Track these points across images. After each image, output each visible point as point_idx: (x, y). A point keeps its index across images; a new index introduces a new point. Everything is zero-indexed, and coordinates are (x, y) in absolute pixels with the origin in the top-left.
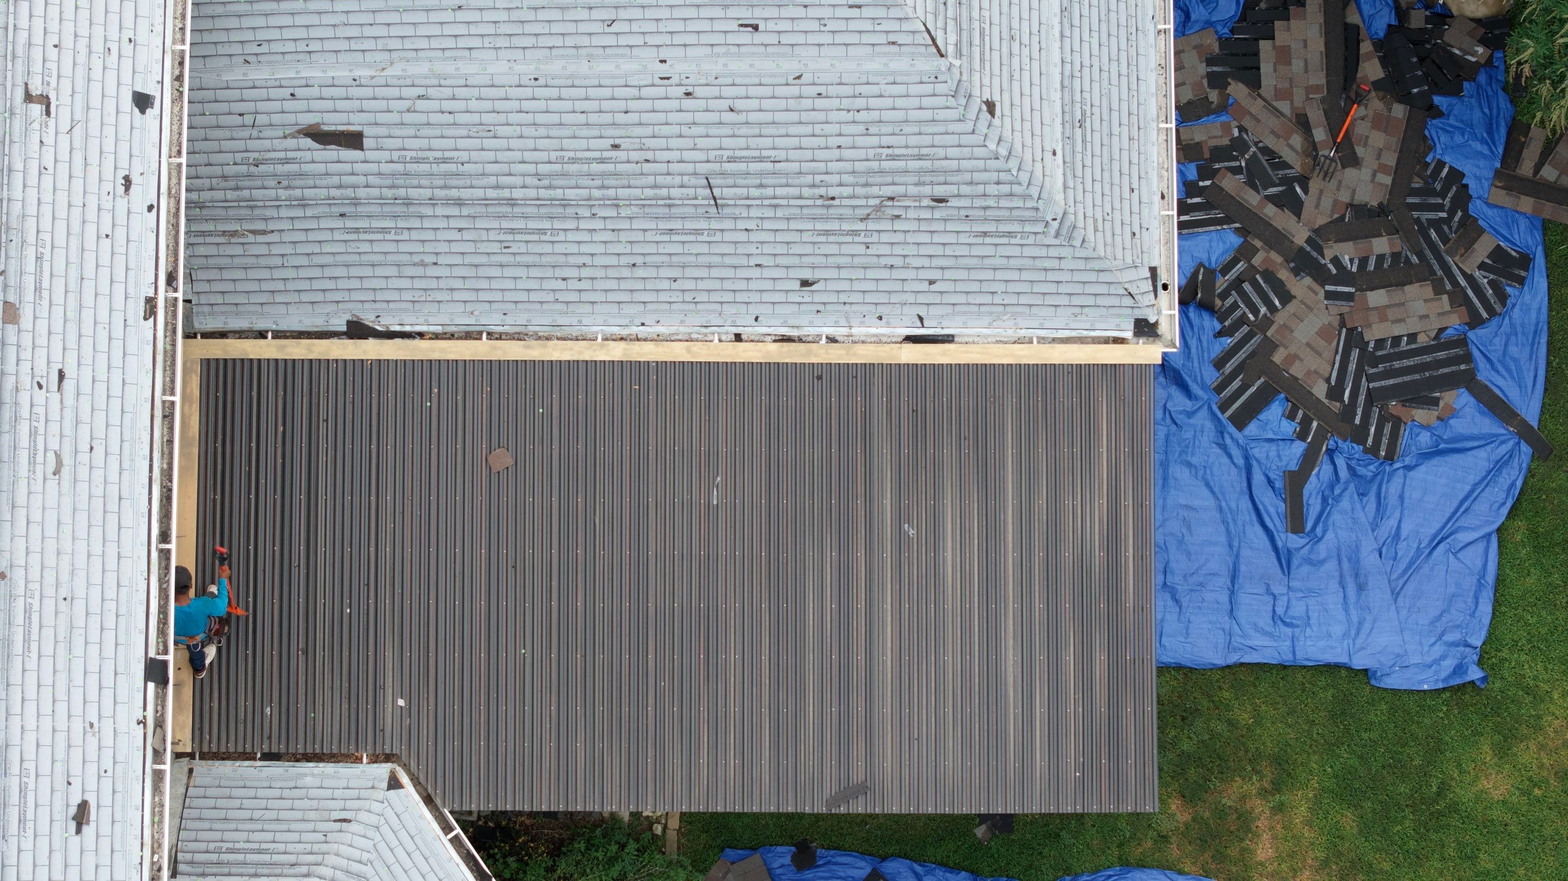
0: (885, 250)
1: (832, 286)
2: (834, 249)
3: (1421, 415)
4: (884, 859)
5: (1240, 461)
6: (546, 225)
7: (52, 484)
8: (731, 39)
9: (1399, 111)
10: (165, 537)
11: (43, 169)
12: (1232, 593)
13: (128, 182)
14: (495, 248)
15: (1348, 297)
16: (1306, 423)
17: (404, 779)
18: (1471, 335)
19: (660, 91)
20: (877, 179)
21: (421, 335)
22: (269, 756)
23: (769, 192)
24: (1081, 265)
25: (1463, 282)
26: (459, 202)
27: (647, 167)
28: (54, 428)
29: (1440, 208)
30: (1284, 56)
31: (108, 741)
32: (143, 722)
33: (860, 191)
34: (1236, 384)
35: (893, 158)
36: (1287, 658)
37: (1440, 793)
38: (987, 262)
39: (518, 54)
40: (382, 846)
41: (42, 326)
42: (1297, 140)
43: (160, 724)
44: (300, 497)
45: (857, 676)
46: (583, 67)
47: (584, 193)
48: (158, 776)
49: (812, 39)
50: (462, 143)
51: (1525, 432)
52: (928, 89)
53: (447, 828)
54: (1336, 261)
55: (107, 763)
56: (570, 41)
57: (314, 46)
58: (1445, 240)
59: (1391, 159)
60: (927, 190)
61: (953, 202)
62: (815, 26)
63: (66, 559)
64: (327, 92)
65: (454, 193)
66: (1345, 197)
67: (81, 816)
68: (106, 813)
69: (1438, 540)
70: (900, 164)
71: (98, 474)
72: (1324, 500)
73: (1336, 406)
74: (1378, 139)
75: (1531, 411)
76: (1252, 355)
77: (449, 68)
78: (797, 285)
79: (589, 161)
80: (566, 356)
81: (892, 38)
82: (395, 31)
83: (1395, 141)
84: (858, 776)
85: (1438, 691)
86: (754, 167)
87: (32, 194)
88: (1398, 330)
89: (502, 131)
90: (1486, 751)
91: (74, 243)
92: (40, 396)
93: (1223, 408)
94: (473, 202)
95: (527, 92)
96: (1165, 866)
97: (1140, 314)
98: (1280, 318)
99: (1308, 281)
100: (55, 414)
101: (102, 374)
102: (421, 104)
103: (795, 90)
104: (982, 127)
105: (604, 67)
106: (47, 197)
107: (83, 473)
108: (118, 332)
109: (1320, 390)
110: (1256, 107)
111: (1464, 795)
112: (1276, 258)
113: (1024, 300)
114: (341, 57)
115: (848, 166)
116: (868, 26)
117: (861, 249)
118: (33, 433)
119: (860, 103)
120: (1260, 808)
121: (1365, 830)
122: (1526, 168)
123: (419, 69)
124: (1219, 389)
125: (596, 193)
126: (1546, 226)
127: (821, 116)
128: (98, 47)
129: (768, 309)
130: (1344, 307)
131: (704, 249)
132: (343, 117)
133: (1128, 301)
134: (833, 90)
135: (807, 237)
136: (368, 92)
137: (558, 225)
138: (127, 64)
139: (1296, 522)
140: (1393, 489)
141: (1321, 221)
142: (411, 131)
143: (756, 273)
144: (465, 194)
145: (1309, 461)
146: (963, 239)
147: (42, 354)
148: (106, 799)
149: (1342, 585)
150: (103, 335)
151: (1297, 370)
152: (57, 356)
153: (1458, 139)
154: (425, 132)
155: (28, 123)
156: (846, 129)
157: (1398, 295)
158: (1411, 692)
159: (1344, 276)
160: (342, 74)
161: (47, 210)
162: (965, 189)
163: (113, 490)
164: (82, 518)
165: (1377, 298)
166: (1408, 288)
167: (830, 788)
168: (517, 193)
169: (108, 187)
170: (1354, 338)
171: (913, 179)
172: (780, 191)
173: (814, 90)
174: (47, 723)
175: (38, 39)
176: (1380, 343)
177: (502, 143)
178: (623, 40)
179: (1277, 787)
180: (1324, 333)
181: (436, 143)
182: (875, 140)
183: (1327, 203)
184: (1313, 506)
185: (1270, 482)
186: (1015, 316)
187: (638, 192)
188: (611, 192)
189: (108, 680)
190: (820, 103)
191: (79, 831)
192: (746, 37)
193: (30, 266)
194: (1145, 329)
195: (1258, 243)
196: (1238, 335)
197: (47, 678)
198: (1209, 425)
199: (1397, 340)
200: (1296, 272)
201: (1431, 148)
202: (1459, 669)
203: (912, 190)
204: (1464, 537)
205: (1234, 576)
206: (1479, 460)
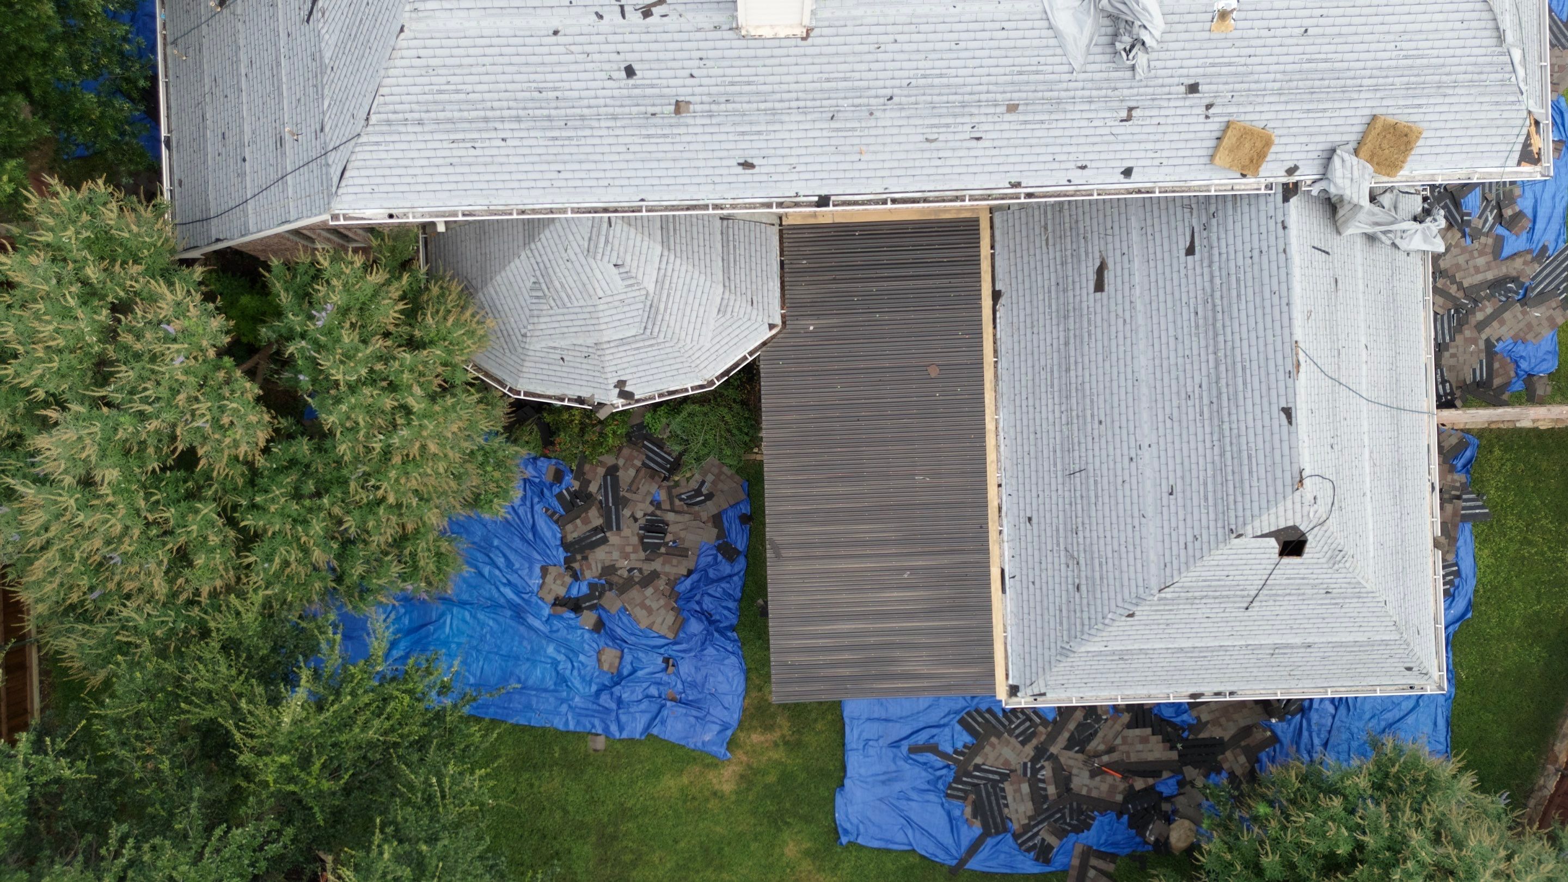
0: (1050, 560)
1: (1029, 533)
2: (1049, 534)
3: (968, 810)
4: (746, 557)
5: (942, 722)
6: (1056, 388)
7: (921, 138)
8: (1164, 482)
9: (1119, 798)
10: (894, 201)
11: (1090, 120)
12: (878, 719)
13: (1083, 168)
14: (1043, 363)
15: (1025, 774)
16: (961, 753)
17: (774, 332)
18: (1009, 835)
19: (1133, 444)
20: (1088, 556)
21: (995, 327)
22: (782, 263)
23: (1079, 501)
24: (1047, 659)
25: (1035, 830)
26: (1067, 344)
27: (1090, 439)
28: (950, 137)
29: (1071, 819)
30: (1144, 740)
31: (787, 177)
32: (797, 195)
33: (1081, 547)
34: (980, 719)
35: (1100, 564)
36: (848, 747)
37: (787, 823)
38: (1046, 612)
39: (1151, 370)
40: (740, 322)
41: (1006, 126)
42: (1102, 747)
43: (797, 205)
44: (911, 272)
45: (833, 551)
46: (1145, 404)
47: (1075, 407)
48: (769, 205)
49: (1166, 524)
50: (1100, 344)
51: (962, 862)
52: (1140, 583)
53: (751, 354)
54: (1043, 767)
55: (775, 178)
56: (1159, 397)
57: (1152, 264)
58: (1056, 821)
59: (1094, 794)
60: (1083, 581)
61: (1077, 595)
62: (1174, 525)
63: (880, 148)
64: (1126, 272)
65: (1072, 341)
66: (1075, 771)
67: (747, 165)
68: (749, 178)
69: (908, 820)
70: (1097, 568)
71: (927, 163)
72: (925, 764)
73: (971, 768)
74: (1104, 787)
75: (973, 864)
76: (994, 727)
77: (1142, 334)
78: (1029, 515)
79: (1092, 409)
80: (987, 401)
81: (1169, 565)
82: (1162, 306)
83: (1104, 796)
84: (785, 553)
85: (834, 821)
86: (1092, 494)
87: (1077, 115)
88: (1010, 799)
89: (1107, 364)
90: (807, 845)
91: (1051, 141)
92: (968, 128)
93: (968, 714)
94: (1067, 351)
95: (1129, 376)
96: (747, 691)
97: (1022, 688)
98: (1013, 740)
99: (1032, 754)
100: (958, 137)
101: (979, 161)
102: (1121, 321)
103: (1136, 514)
104: (1120, 611)
105: (1145, 416)
106: (1076, 124)
107: (927, 155)
108: (1002, 168)
109: (978, 760)
110: (1118, 727)
111: (786, 835)
112: (1043, 738)
113: (1026, 629)
114: (1146, 279)
115: (1095, 541)
116: (1175, 552)
117: (1049, 548)
118: (948, 125)
119: (1131, 548)
120: (776, 735)
121: (766, 787)
122: (1094, 862)
123: (1141, 319)
124: (977, 711)
125: (1074, 413)
126: (1065, 872)
127: (1122, 527)
128: (1159, 146)
129: (1015, 500)
130: (1020, 772)
131: (1046, 468)
132: (1112, 281)
133: (1028, 682)
134: (1137, 534)
135: (1055, 520)
136: (1127, 293)
137: (1056, 394)
138: (1148, 162)
139: (914, 750)
140: (932, 797)
141: (1062, 760)
142: (1105, 317)
143: (1034, 495)
144: (1072, 347)
145: (944, 755)
146: (1058, 600)
147: (990, 127)
148: (756, 178)
149: (885, 773)
150: (1000, 160)
151: (988, 749)
152: (989, 136)
153: (1107, 828)
154: (1105, 324)
155: (1116, 110)
156: (1115, 541)
157: (1027, 798)
158: (834, 807)
159: (1035, 771)
160: (1137, 279)
161: (1068, 124)
162: (1085, 601)
163: (918, 172)
164: (903, 156)
165: (1025, 788)
166: (1030, 804)
167: (778, 539)
168: (1073, 373)
169: (1081, 157)
170: (1004, 777)
171: (1089, 575)
172: (1079, 507)
173: (1136, 524)
174: (794, 143)
175: (1163, 112)
176: (1003, 790)
177: (1100, 364)
178: (1161, 425)
179: (786, 743)
180: (1007, 762)
181: (1099, 331)
182: (1110, 555)
183: (1071, 762)
184: (921, 758)
185: (933, 737)
186: (1017, 625)
187: (1076, 434)
188: (1075, 421)
189: (818, 175)
190: (1129, 527)
191: (739, 164)
192: (1165, 489)
193: (1038, 117)
194: (1014, 691)
195: (1049, 729)
196: (1004, 720)
197: (818, 142)
198: (959, 706)
199: (1005, 798)
200: (1036, 748)
201: (1102, 815)
202: (846, 832)
203: (1083, 574)
204: (910, 833)
205: (886, 720)
206: (947, 840)
